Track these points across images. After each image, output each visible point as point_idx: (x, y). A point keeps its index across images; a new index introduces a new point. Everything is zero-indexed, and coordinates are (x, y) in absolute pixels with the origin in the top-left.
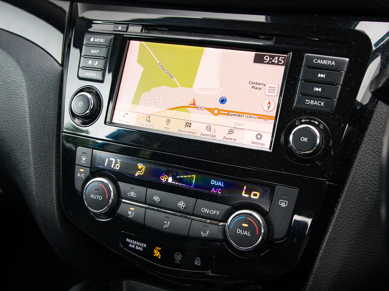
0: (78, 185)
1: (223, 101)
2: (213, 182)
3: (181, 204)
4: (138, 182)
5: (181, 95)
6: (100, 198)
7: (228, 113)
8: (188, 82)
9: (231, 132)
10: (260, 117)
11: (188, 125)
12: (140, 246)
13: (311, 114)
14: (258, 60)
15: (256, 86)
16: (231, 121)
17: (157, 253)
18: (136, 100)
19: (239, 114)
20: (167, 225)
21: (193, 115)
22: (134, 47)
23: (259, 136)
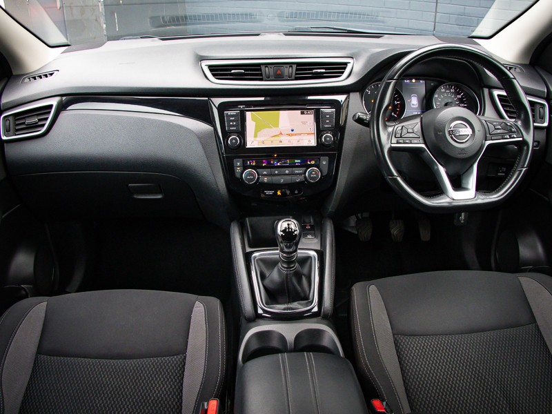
0: (238, 176)
1: (292, 130)
2: (296, 161)
3: (287, 172)
4: (265, 167)
5: (275, 131)
6: (252, 177)
7: (296, 135)
8: (277, 125)
9: (298, 141)
10: (308, 134)
11: (281, 142)
12: (271, 192)
13: (327, 130)
14: (302, 113)
15: (304, 123)
16: (297, 138)
17: (279, 193)
18: (256, 136)
19: (300, 134)
20: (282, 181)
21: (282, 138)
22: (248, 114)
23: (309, 141)
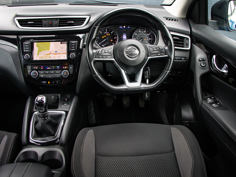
0: (29, 74)
1: (56, 52)
2: (57, 67)
3: (52, 72)
4: (42, 70)
5: (47, 52)
6: (35, 75)
7: (57, 54)
8: (49, 49)
9: (59, 57)
10: (64, 53)
11: (50, 57)
12: (45, 82)
13: (73, 52)
14: (61, 43)
15: (62, 48)
16: (58, 55)
17: (49, 83)
18: (38, 54)
19: (60, 54)
20: (50, 77)
21: (51, 55)
22: (35, 44)
23: (64, 57)
